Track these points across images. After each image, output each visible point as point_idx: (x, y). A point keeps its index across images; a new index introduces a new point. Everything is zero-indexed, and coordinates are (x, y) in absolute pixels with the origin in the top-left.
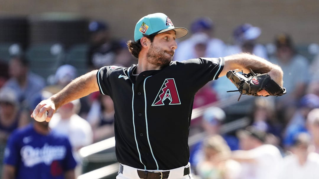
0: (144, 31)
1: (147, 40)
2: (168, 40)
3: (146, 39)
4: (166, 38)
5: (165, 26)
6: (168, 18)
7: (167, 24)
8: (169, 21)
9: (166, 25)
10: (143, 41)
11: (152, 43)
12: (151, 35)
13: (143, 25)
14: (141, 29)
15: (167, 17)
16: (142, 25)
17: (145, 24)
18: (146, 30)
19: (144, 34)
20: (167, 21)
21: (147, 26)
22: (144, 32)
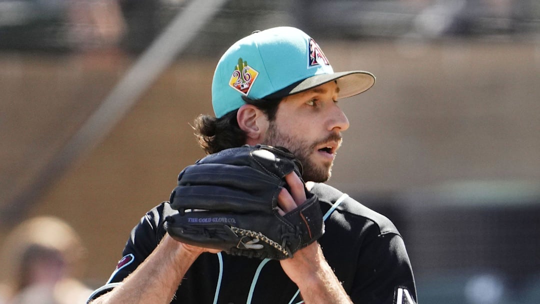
0: (246, 86)
1: (257, 112)
2: (319, 106)
3: (252, 110)
4: (312, 103)
5: (308, 68)
6: (312, 42)
7: (311, 61)
8: (317, 53)
9: (310, 64)
10: (246, 116)
11: (273, 122)
12: (266, 98)
13: (241, 68)
14: (234, 79)
15: (310, 38)
16: (236, 69)
17: (246, 65)
18: (250, 84)
19: (246, 95)
20: (310, 53)
21: (251, 71)
22: (245, 91)
